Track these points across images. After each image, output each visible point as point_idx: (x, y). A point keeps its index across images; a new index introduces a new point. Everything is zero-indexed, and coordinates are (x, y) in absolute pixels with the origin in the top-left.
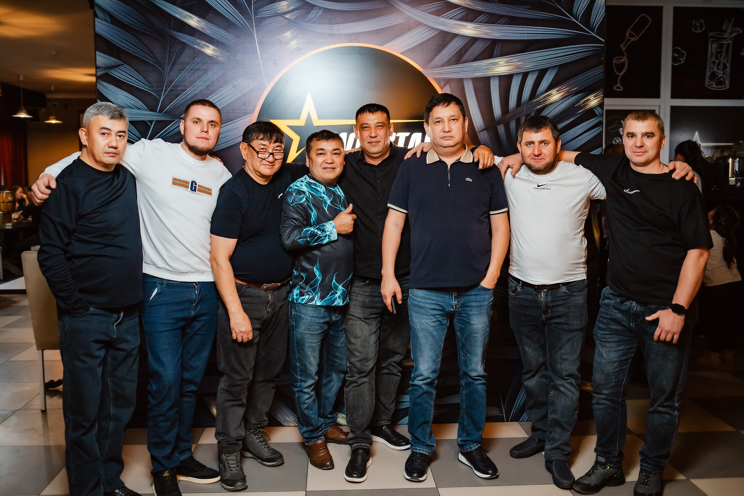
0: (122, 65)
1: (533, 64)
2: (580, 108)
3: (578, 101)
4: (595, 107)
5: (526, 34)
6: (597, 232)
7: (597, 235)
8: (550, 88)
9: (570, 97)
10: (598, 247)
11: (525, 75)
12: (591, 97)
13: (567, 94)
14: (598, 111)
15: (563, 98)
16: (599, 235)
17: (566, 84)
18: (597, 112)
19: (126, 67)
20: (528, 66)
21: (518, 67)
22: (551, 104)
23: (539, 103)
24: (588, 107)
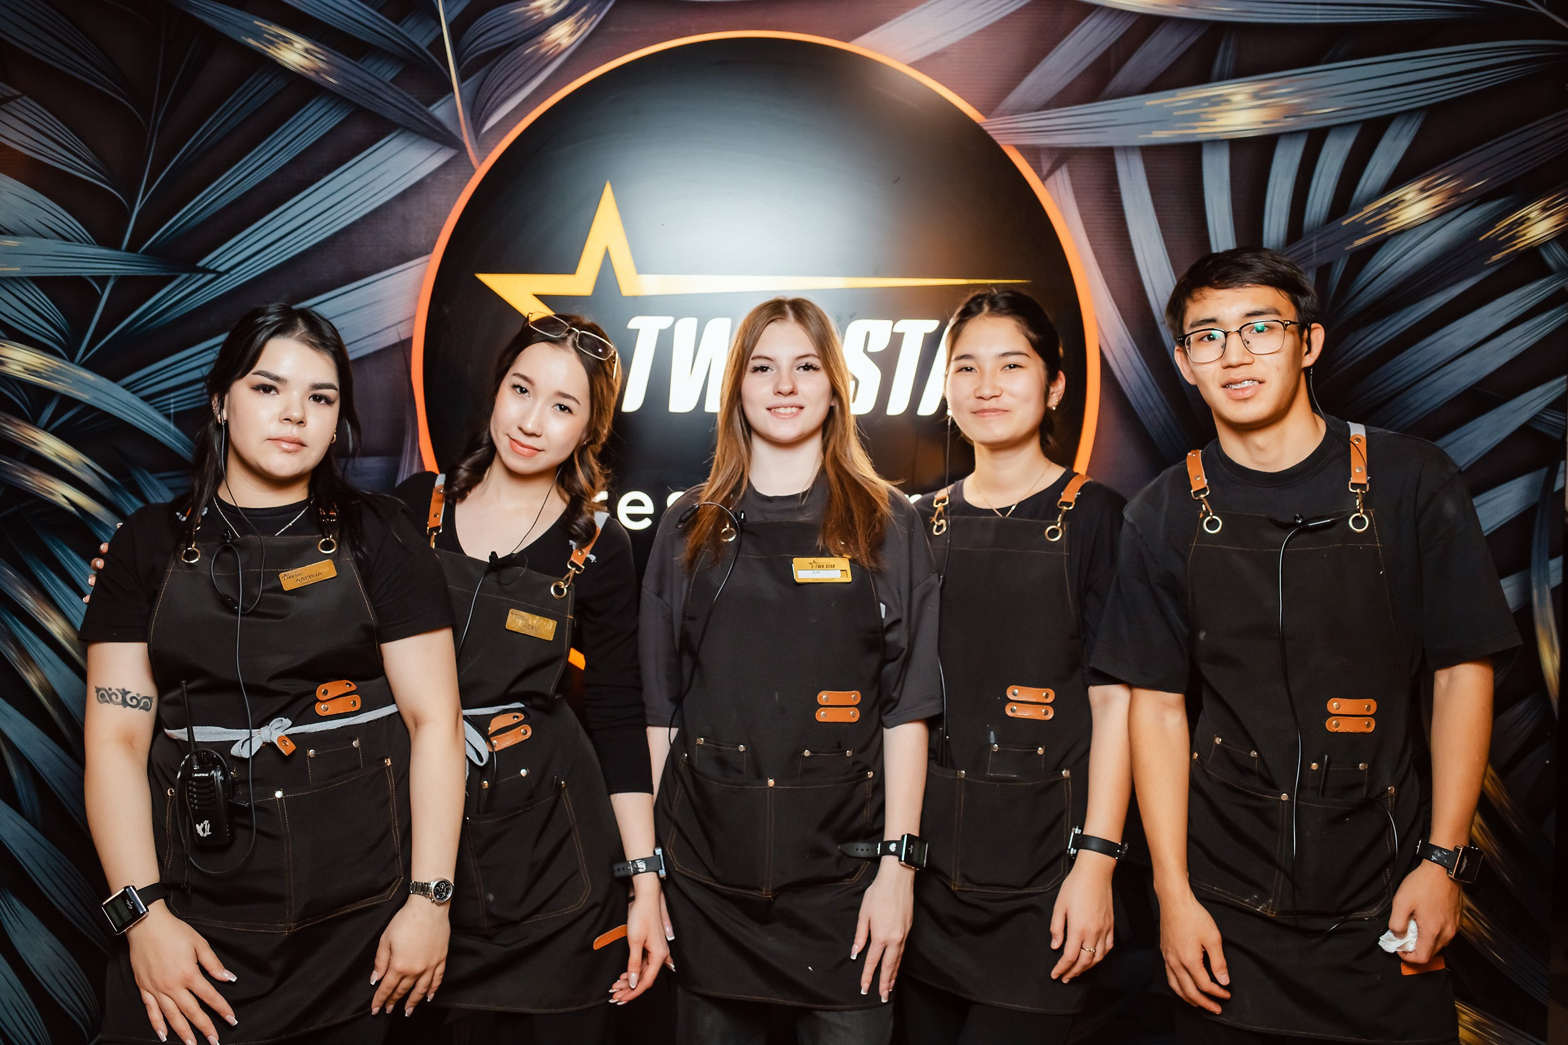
0: (14, 98)
1: (1342, 103)
2: (1495, 245)
3: (1490, 225)
4: (1545, 245)
5: (1318, 7)
6: (1553, 650)
7: (1552, 661)
8: (1397, 180)
9: (1465, 208)
10: (1555, 702)
11: (1316, 139)
12: (1533, 211)
13: (1453, 201)
14: (1554, 257)
15: (1441, 214)
16: (1557, 662)
17: (1449, 169)
18: (1550, 261)
19: (25, 104)
20: (1325, 111)
21: (1293, 112)
22: (1401, 232)
23: (1360, 230)
24: (1520, 244)
